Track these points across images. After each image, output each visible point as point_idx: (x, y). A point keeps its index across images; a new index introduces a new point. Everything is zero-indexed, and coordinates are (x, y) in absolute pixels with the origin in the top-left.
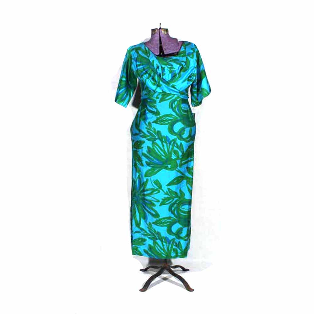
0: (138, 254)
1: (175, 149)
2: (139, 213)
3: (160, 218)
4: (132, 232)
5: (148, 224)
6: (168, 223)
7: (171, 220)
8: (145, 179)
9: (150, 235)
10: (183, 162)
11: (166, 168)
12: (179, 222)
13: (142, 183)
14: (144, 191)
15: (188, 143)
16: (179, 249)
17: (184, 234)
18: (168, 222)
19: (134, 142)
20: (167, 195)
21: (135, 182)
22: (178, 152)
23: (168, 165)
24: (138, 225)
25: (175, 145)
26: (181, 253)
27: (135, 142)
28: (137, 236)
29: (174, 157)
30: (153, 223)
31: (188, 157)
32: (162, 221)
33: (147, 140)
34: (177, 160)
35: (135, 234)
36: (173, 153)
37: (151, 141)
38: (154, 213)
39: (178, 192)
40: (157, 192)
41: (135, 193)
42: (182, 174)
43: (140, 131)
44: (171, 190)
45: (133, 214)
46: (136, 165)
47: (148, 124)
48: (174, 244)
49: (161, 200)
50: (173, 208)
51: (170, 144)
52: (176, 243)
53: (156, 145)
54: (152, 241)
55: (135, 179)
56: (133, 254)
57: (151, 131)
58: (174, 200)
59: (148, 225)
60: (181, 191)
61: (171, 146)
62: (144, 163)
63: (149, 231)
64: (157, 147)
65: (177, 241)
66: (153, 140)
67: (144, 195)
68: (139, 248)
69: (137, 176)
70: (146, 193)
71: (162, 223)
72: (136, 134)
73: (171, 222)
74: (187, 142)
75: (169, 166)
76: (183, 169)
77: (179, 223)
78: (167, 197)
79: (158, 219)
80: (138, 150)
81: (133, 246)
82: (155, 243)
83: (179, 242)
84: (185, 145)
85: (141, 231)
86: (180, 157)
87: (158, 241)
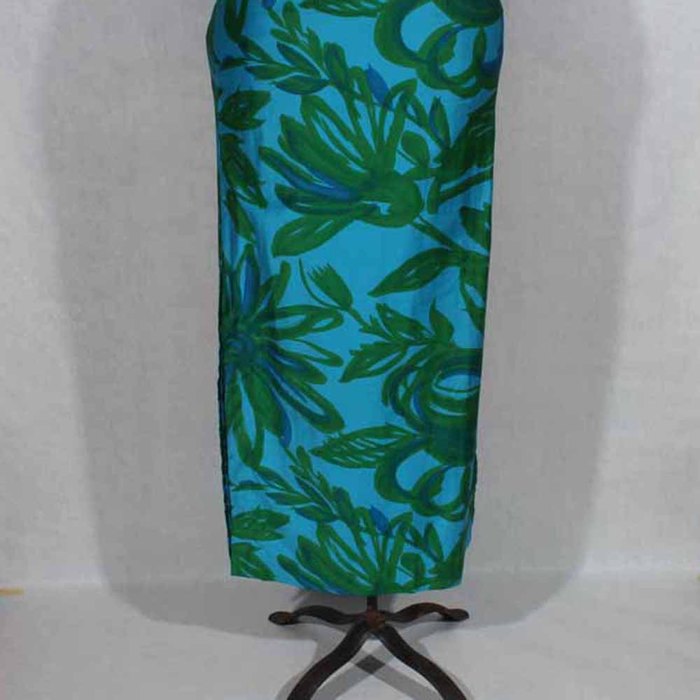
0: (256, 575)
1: (410, 127)
2: (256, 408)
3: (346, 431)
4: (226, 482)
5: (294, 453)
6: (381, 454)
7: (390, 441)
8: (275, 265)
9: (302, 500)
10: (445, 187)
11: (369, 215)
12: (426, 444)
13: (262, 282)
14: (271, 314)
15: (469, 101)
16: (431, 555)
17: (448, 493)
18: (380, 448)
19: (224, 96)
20: (377, 333)
21: (234, 276)
22: (423, 141)
23: (380, 204)
24: (252, 456)
25: (410, 110)
26: (436, 570)
27: (229, 98)
28: (247, 501)
29: (402, 165)
30: (318, 452)
31: (467, 165)
32: (352, 443)
33: (282, 86)
34: (419, 179)
35: (241, 493)
36: (400, 147)
37: (296, 93)
38: (319, 411)
39: (425, 320)
40: (330, 320)
41: (236, 321)
42: (442, 238)
43: (246, 45)
44: (392, 312)
45: (229, 409)
46: (236, 201)
47: (280, 15)
48: (409, 536)
49: (348, 359)
50: (401, 391)
51: (386, 105)
52: (415, 533)
53: (321, 111)
54: (314, 524)
55: (233, 262)
56: (236, 571)
57: (296, 49)
58: (404, 353)
59: (294, 460)
60: (436, 316)
61: (390, 116)
62: (268, 191)
63: (301, 483)
64: (324, 123)
65: (419, 522)
66: (306, 88)
67: (273, 333)
68: (259, 549)
69: (241, 249)
70: (280, 324)
71: (354, 452)
72: (229, 63)
73: (394, 447)
74: (464, 95)
75: (384, 208)
76: (447, 217)
77: (428, 451)
78: (377, 344)
79: (336, 435)
80: (239, 134)
81: (235, 540)
82: (325, 531)
83: (430, 528)
84: (454, 107)
85: (262, 482)
86: (434, 165)
87: (340, 528)
